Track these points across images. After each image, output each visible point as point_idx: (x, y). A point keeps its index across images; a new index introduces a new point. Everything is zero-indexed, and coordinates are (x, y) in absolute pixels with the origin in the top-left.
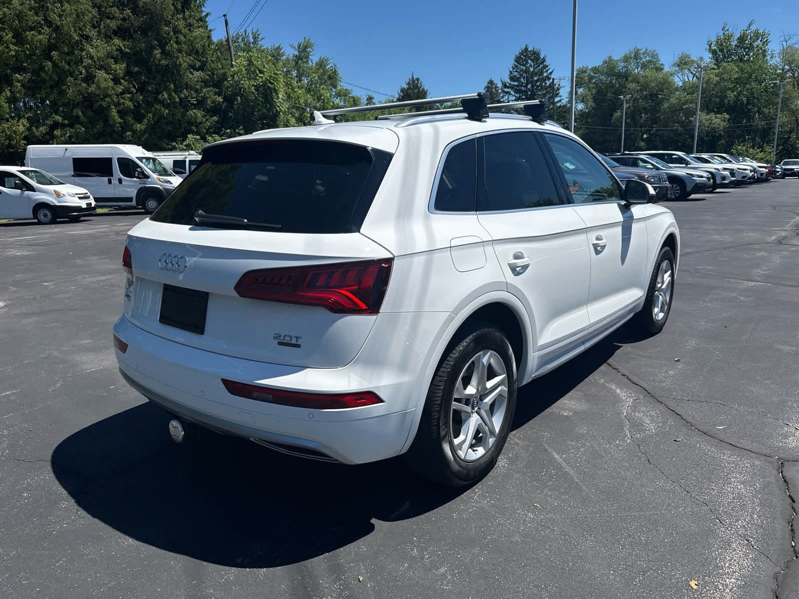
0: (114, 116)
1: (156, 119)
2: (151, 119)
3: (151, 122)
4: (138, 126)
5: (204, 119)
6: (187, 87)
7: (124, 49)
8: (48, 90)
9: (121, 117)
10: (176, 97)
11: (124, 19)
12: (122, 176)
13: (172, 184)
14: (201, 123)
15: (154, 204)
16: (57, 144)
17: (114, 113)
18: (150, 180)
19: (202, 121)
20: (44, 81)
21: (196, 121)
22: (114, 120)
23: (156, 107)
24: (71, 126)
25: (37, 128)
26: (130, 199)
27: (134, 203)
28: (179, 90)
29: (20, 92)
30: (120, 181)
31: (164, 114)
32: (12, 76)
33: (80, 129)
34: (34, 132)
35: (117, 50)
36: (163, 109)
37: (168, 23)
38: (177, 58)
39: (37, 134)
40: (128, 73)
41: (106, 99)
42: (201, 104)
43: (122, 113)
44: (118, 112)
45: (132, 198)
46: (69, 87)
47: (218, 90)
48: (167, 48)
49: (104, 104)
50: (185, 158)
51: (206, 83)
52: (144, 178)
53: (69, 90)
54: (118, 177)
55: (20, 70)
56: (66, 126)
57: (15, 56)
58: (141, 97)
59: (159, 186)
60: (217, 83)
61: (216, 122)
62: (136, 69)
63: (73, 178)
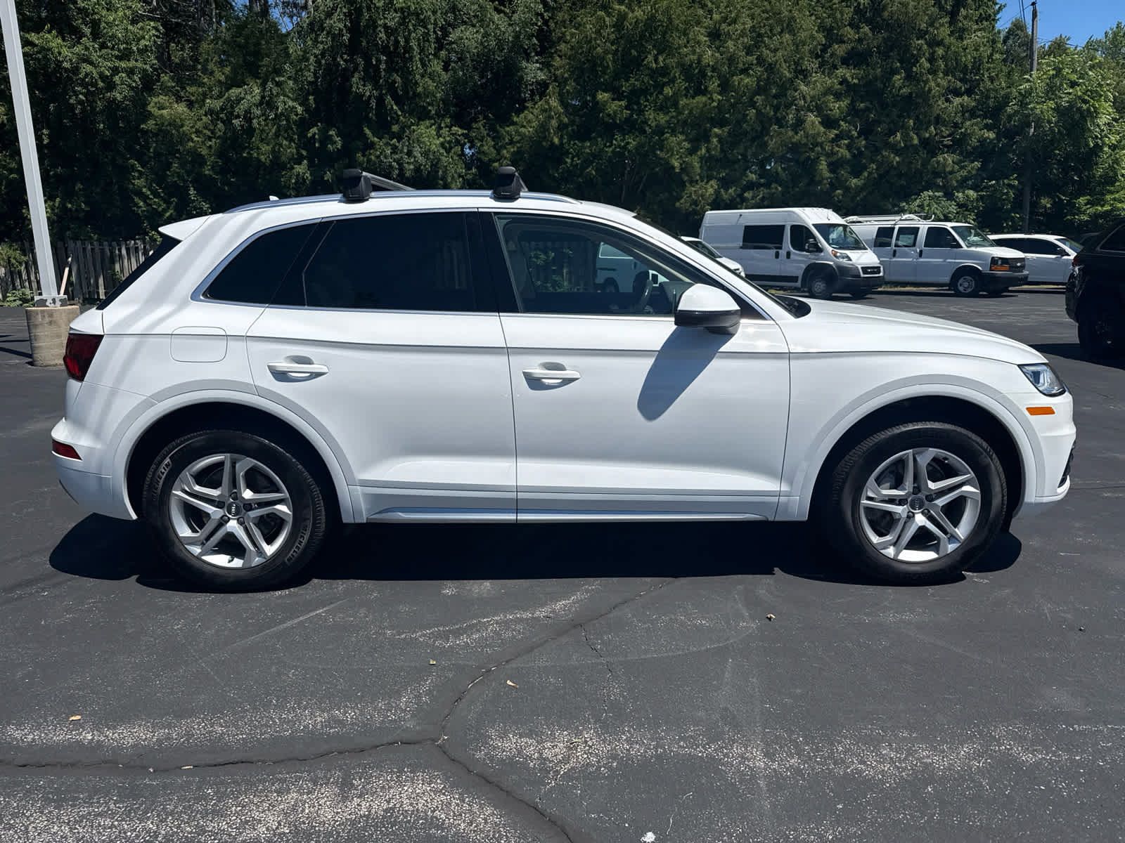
0: (822, 169)
1: (882, 171)
2: (874, 171)
3: (873, 175)
4: (854, 182)
5: (956, 166)
6: (938, 121)
7: (850, 80)
8: (749, 144)
9: (831, 171)
10: (915, 137)
11: (860, 40)
12: (792, 249)
13: (851, 260)
14: (951, 173)
15: (822, 287)
16: (746, 208)
17: (823, 166)
18: (822, 254)
19: (953, 169)
20: (746, 133)
21: (945, 170)
22: (821, 175)
23: (884, 153)
24: (767, 185)
25: (726, 190)
26: (794, 279)
27: (799, 284)
28: (924, 127)
29: (715, 149)
30: (788, 254)
31: (893, 162)
32: (710, 131)
33: (776, 188)
34: (722, 195)
35: (841, 83)
36: (892, 155)
37: (921, 34)
38: (926, 82)
39: (725, 197)
40: (853, 112)
41: (816, 149)
42: (958, 144)
43: (833, 167)
44: (829, 165)
45: (798, 277)
46: (772, 137)
47: (991, 121)
48: (914, 69)
49: (813, 155)
50: (895, 224)
51: (972, 113)
52: (817, 251)
53: (772, 141)
54: (787, 250)
55: (721, 123)
56: (762, 185)
57: (717, 107)
58: (864, 142)
59: (832, 263)
60: (992, 111)
61: (979, 169)
62: (862, 105)
63: (741, 250)
